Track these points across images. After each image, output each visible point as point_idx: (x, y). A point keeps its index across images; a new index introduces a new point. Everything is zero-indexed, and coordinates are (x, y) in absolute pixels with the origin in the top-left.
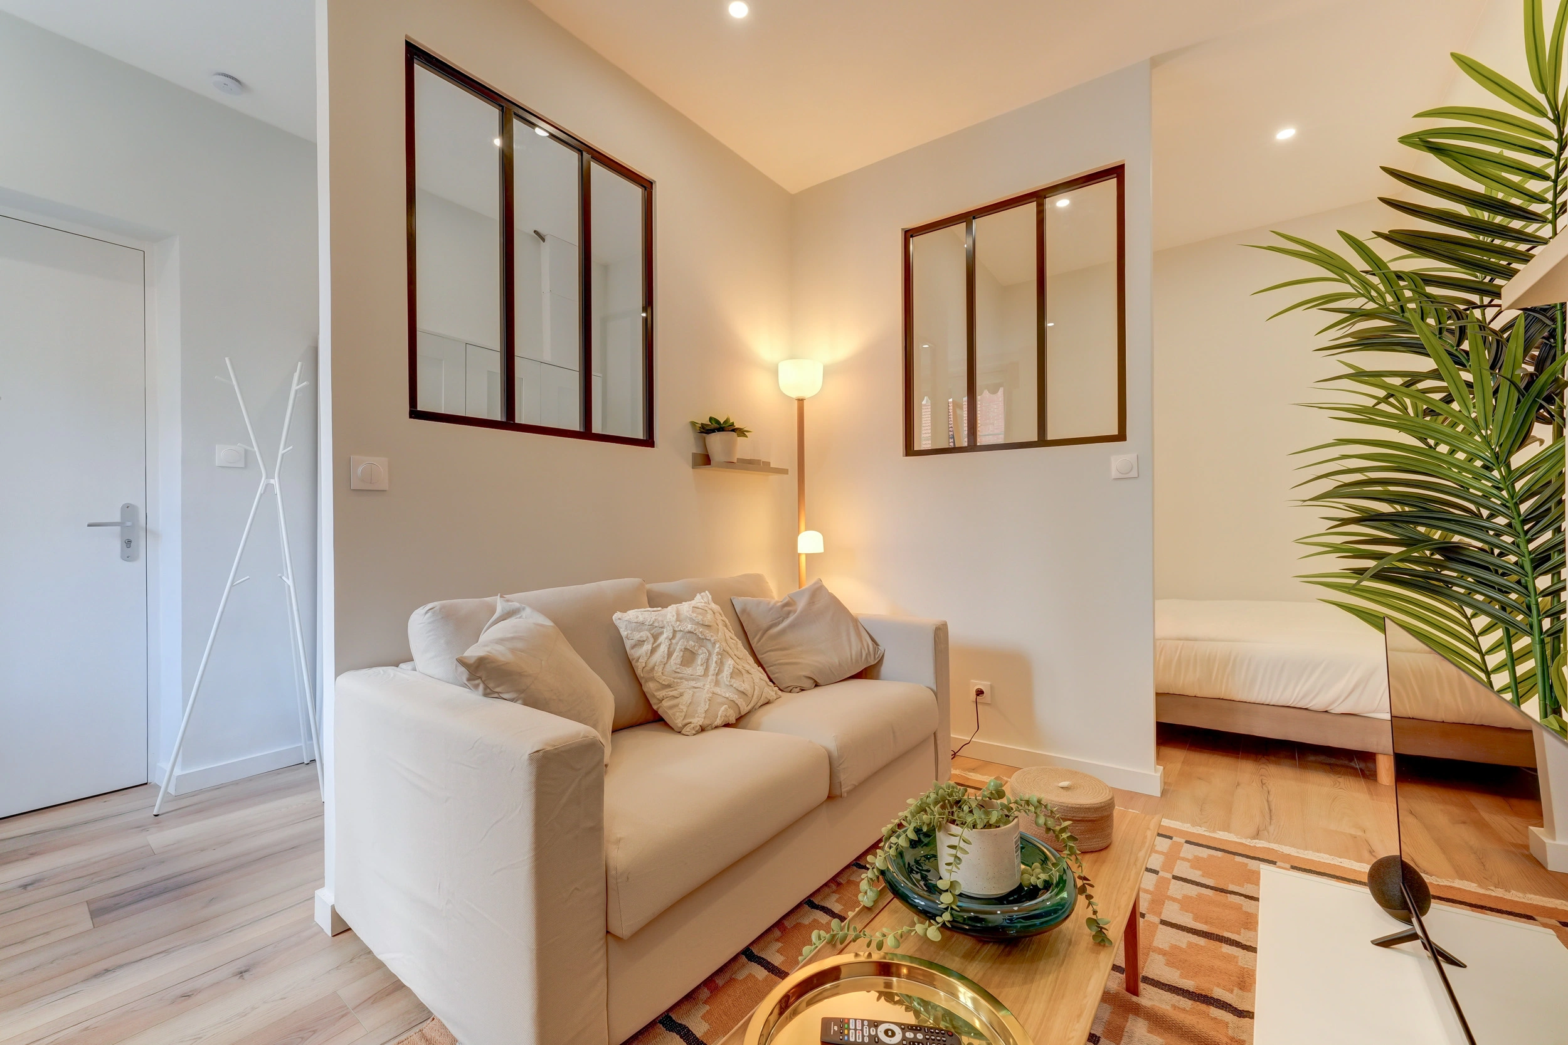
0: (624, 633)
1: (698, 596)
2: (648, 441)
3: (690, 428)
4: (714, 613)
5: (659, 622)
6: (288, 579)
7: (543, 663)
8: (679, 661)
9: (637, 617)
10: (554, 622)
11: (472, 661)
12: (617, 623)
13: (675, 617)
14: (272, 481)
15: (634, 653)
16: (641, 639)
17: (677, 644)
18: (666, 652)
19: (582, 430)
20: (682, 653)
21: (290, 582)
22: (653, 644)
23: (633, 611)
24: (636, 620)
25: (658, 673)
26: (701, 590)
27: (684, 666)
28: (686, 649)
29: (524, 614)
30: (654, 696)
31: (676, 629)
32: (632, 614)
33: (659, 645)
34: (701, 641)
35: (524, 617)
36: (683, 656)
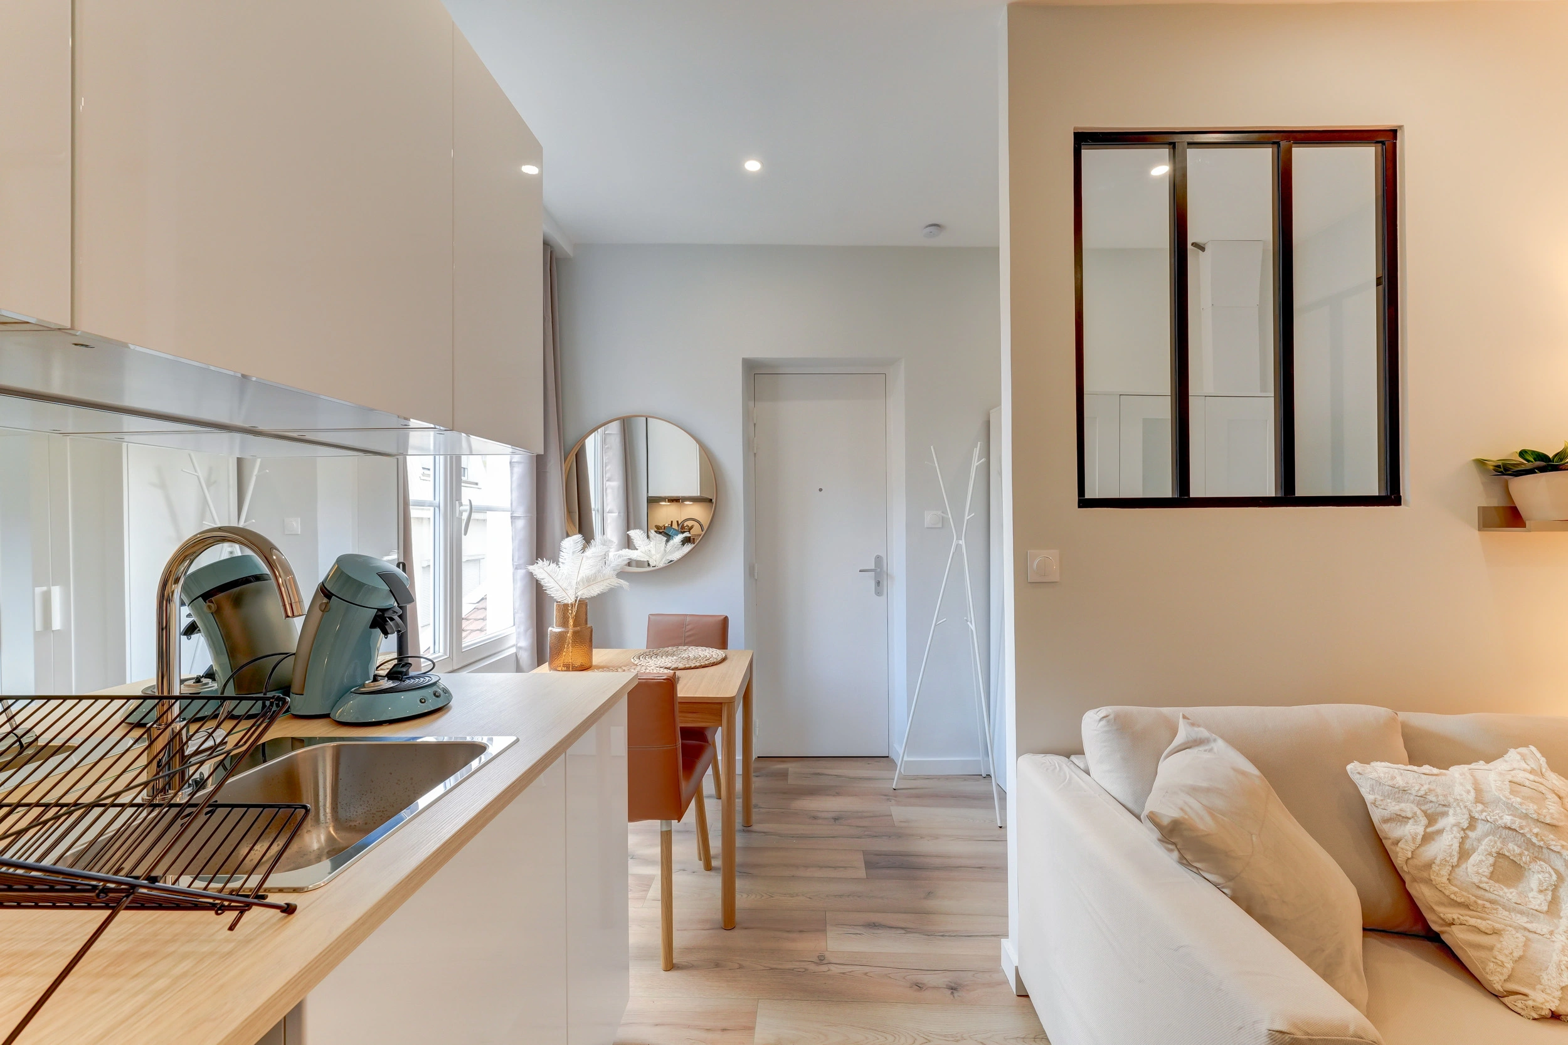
0: (1369, 798)
1: (1513, 755)
2: (1391, 496)
4: (1560, 798)
5: (1437, 796)
6: (971, 622)
7: (1254, 838)
8: (1486, 870)
9: (1393, 778)
10: (1254, 760)
12: (1355, 778)
13: (1473, 793)
14: (960, 542)
15: (1393, 832)
16: (1403, 814)
17: (1479, 840)
18: (1456, 846)
19: (1279, 495)
20: (1491, 860)
21: (973, 627)
22: (1427, 827)
23: (1383, 764)
24: (1390, 783)
25: (1441, 876)
26: (1520, 741)
27: (1497, 881)
28: (1500, 855)
29: (1214, 746)
30: (1432, 910)
31: (1477, 816)
32: (1380, 770)
33: (1440, 832)
34: (1539, 852)
35: (1215, 750)
36: (1494, 865)
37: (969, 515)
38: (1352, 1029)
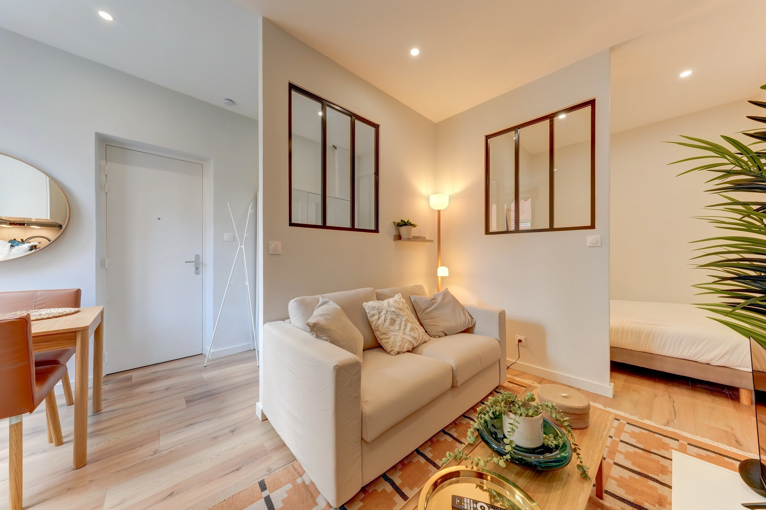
0: (367, 311)
1: (396, 295)
2: (376, 231)
3: (393, 224)
4: (403, 303)
5: (381, 307)
6: (247, 282)
7: (337, 325)
8: (389, 323)
9: (372, 305)
10: (341, 307)
11: (311, 324)
12: (364, 307)
13: (387, 305)
14: (242, 247)
15: (371, 319)
16: (374, 314)
17: (388, 316)
18: (384, 319)
19: (351, 227)
20: (390, 320)
21: (247, 284)
22: (379, 316)
23: (371, 302)
24: (372, 306)
25: (380, 328)
26: (397, 293)
27: (391, 326)
28: (392, 319)
29: (330, 303)
30: (379, 337)
31: (388, 310)
32: (370, 303)
33: (381, 316)
34: (398, 315)
35: (330, 304)
36: (390, 322)
37: (246, 235)
38: (353, 360)
